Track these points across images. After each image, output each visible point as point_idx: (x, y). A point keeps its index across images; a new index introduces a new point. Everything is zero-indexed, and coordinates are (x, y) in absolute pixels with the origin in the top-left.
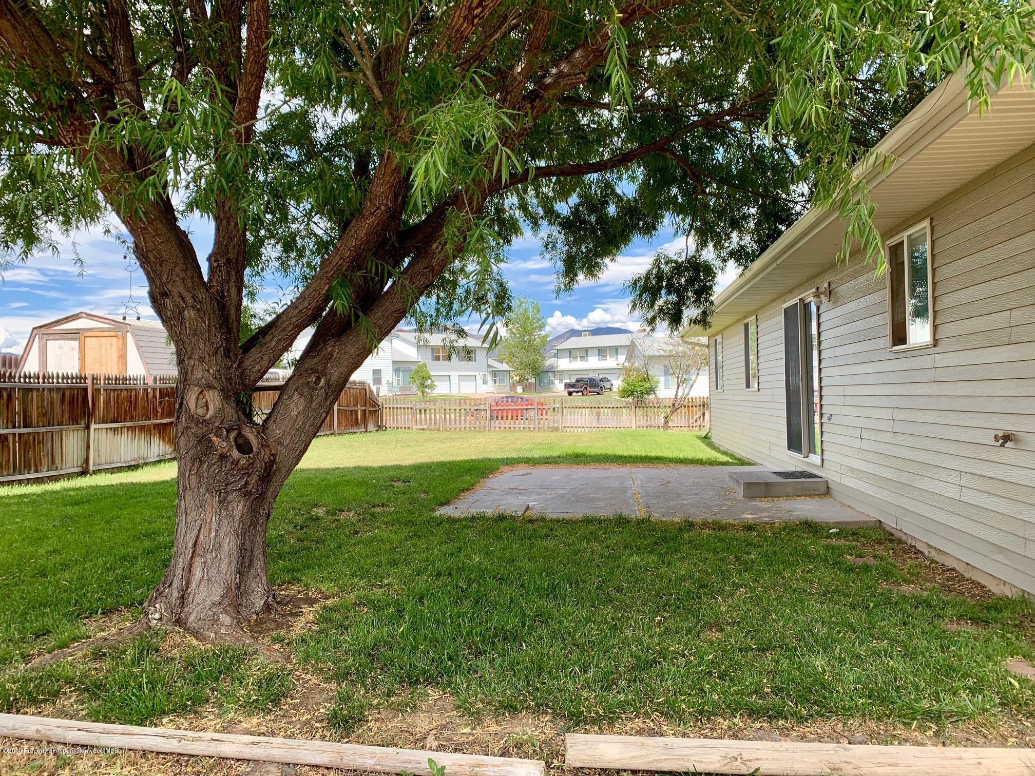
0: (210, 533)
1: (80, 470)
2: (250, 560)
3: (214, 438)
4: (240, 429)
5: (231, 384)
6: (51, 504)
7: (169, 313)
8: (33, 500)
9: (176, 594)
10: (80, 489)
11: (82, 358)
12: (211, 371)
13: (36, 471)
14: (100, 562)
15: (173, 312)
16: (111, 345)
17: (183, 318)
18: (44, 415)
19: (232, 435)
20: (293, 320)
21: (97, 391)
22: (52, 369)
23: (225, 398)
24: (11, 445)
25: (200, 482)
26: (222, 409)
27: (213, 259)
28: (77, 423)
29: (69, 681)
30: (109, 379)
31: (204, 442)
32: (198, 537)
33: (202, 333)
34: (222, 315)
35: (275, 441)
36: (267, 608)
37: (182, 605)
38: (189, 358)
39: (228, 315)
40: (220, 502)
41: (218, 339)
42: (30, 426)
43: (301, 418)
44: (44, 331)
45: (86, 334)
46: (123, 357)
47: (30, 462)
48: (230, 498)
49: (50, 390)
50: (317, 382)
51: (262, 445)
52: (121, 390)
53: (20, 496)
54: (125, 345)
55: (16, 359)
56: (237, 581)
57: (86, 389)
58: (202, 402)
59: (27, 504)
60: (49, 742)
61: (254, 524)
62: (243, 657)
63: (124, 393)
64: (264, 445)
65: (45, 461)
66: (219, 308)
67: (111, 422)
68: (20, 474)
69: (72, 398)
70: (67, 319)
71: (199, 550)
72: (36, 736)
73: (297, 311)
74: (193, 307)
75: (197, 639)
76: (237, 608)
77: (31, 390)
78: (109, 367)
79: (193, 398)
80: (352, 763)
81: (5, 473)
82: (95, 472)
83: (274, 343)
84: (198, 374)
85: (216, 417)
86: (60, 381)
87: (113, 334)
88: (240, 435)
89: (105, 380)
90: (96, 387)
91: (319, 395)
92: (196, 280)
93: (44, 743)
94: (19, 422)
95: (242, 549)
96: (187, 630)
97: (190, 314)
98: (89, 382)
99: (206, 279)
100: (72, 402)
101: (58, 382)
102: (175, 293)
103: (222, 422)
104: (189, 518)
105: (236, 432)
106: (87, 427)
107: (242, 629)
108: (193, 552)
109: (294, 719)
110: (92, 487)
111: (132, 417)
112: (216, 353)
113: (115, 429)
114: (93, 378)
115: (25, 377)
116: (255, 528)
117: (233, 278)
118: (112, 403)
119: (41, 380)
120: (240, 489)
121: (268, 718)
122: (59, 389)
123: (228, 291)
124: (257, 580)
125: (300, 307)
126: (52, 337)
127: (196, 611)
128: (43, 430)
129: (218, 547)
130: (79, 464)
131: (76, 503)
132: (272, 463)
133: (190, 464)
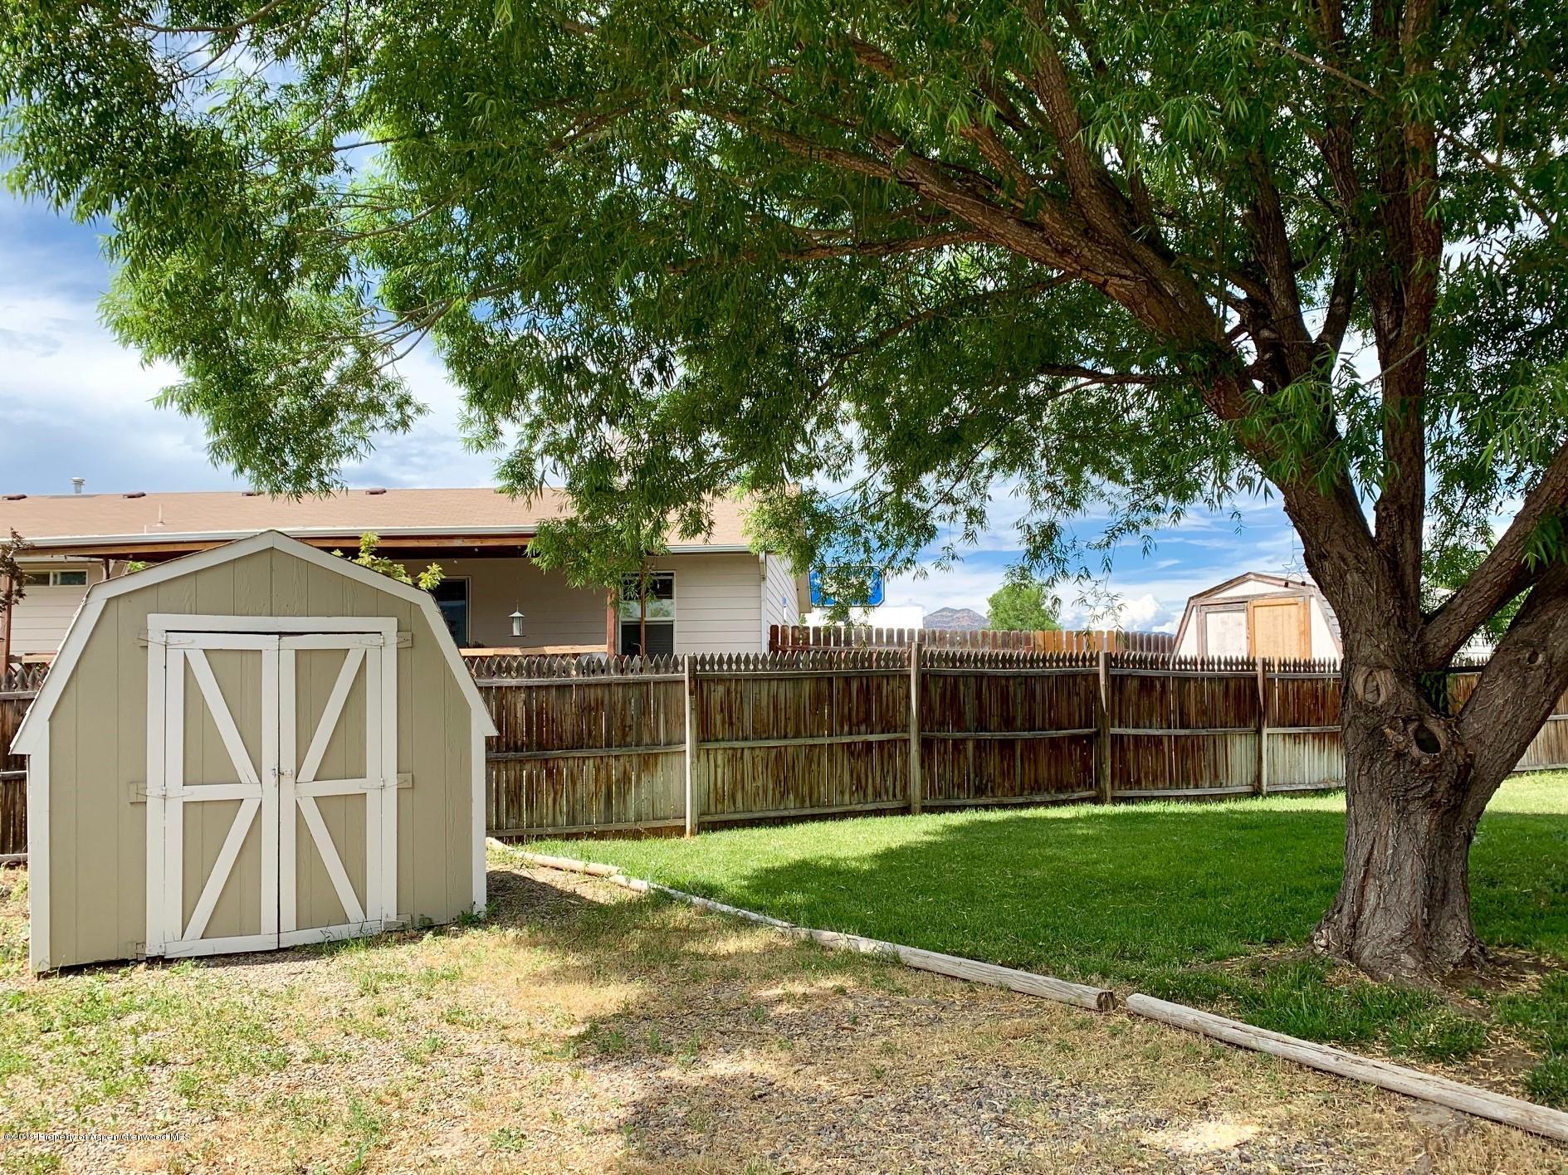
0: (1386, 851)
1: (1248, 789)
2: (1444, 894)
3: (1388, 731)
4: (1421, 719)
5: (1408, 662)
6: (1213, 825)
7: (1328, 578)
8: (1191, 818)
9: (1346, 921)
10: (1251, 813)
11: (1251, 638)
12: (1382, 647)
13: (1196, 787)
14: (1268, 890)
15: (1333, 577)
16: (1290, 616)
17: (1345, 584)
18: (1204, 713)
19: (1411, 728)
20: (1490, 577)
21: (1269, 682)
22: (1213, 652)
23: (1401, 681)
24: (1166, 750)
25: (1372, 784)
26: (1397, 694)
27: (1381, 507)
28: (1245, 726)
29: (1227, 989)
30: (1285, 665)
31: (1375, 733)
32: (1371, 853)
33: (1369, 601)
34: (1395, 576)
35: (1474, 737)
36: (1469, 960)
37: (1354, 936)
38: (1354, 632)
39: (1403, 574)
40: (1398, 812)
41: (1390, 606)
42: (1188, 727)
43: (1510, 709)
44: (1202, 601)
45: (1256, 603)
46: (1306, 633)
47: (1188, 777)
48: (1411, 808)
49: (1210, 679)
50: (1533, 658)
51: (1454, 742)
52: (1303, 680)
53: (1178, 814)
54: (1308, 615)
55: (1170, 640)
56: (1425, 916)
57: (1255, 679)
58: (1371, 685)
59: (1185, 824)
60: (1206, 1036)
61: (1446, 847)
62: (1425, 1003)
63: (1307, 685)
64: (1456, 742)
65: (1206, 774)
66: (1390, 570)
67: (1290, 726)
68: (1178, 788)
69: (1238, 689)
70: (1230, 584)
71: (1373, 870)
72: (1194, 1026)
73: (1495, 565)
74: (1357, 569)
75: (1372, 978)
76: (1426, 953)
77: (1188, 679)
78: (1287, 647)
79: (1361, 680)
80: (1544, 1127)
81: (1160, 786)
82: (1270, 794)
83: (1464, 608)
84: (1366, 651)
85: (1389, 704)
86: (1222, 667)
87: (1291, 600)
88: (1422, 728)
89: (1279, 666)
90: (1268, 675)
91: (1536, 677)
92: (1360, 535)
93: (1201, 1034)
94: (1175, 721)
95: (1430, 875)
96: (1360, 967)
97: (1353, 578)
98: (1259, 669)
99: (1373, 531)
100: (1238, 697)
101: (1219, 670)
102: (1335, 555)
103: (1397, 711)
104: (1360, 828)
105: (1416, 723)
106: (1259, 732)
107: (1431, 977)
108: (1366, 872)
109: (1482, 1077)
110: (1264, 812)
111: (1319, 719)
112: (1387, 624)
113: (1296, 736)
114: (1264, 663)
115: (1180, 663)
116: (1449, 852)
117: (1408, 529)
118: (1291, 698)
119: (1199, 667)
120: (1424, 797)
121: (1450, 1069)
122: (1221, 679)
123: (1401, 546)
124: (1456, 921)
125: (1500, 560)
126: (1212, 608)
127: (1370, 945)
128: (1204, 732)
129: (1397, 869)
130: (1249, 781)
131: (1244, 827)
132: (1468, 767)
133: (1359, 762)
